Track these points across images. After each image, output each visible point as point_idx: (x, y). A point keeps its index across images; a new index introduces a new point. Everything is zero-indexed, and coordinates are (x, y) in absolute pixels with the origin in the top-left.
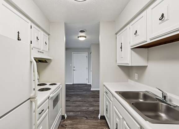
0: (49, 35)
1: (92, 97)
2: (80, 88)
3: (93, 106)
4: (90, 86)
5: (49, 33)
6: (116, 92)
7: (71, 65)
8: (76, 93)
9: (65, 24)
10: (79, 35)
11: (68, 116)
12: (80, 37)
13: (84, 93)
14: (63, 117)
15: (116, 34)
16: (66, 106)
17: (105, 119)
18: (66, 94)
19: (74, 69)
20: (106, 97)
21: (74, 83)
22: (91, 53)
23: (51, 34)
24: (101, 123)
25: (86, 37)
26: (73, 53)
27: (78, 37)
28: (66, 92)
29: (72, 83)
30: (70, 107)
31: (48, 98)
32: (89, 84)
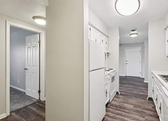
0: (108, 37)
1: (143, 87)
2: (133, 79)
3: (144, 92)
4: (144, 79)
5: (108, 36)
6: (159, 75)
7: (124, 59)
8: (128, 82)
9: (119, 28)
10: (131, 33)
11: (120, 94)
12: (132, 34)
13: (136, 83)
14: (117, 93)
15: (165, 29)
16: (120, 89)
17: (153, 100)
18: (120, 82)
19: (127, 62)
20: (154, 83)
21: (127, 75)
22: (144, 47)
23: (109, 36)
24: (148, 102)
25: (137, 34)
26: (126, 48)
27: (130, 35)
28: (120, 81)
29: (125, 76)
30: (123, 90)
31: (109, 74)
32: (142, 77)
